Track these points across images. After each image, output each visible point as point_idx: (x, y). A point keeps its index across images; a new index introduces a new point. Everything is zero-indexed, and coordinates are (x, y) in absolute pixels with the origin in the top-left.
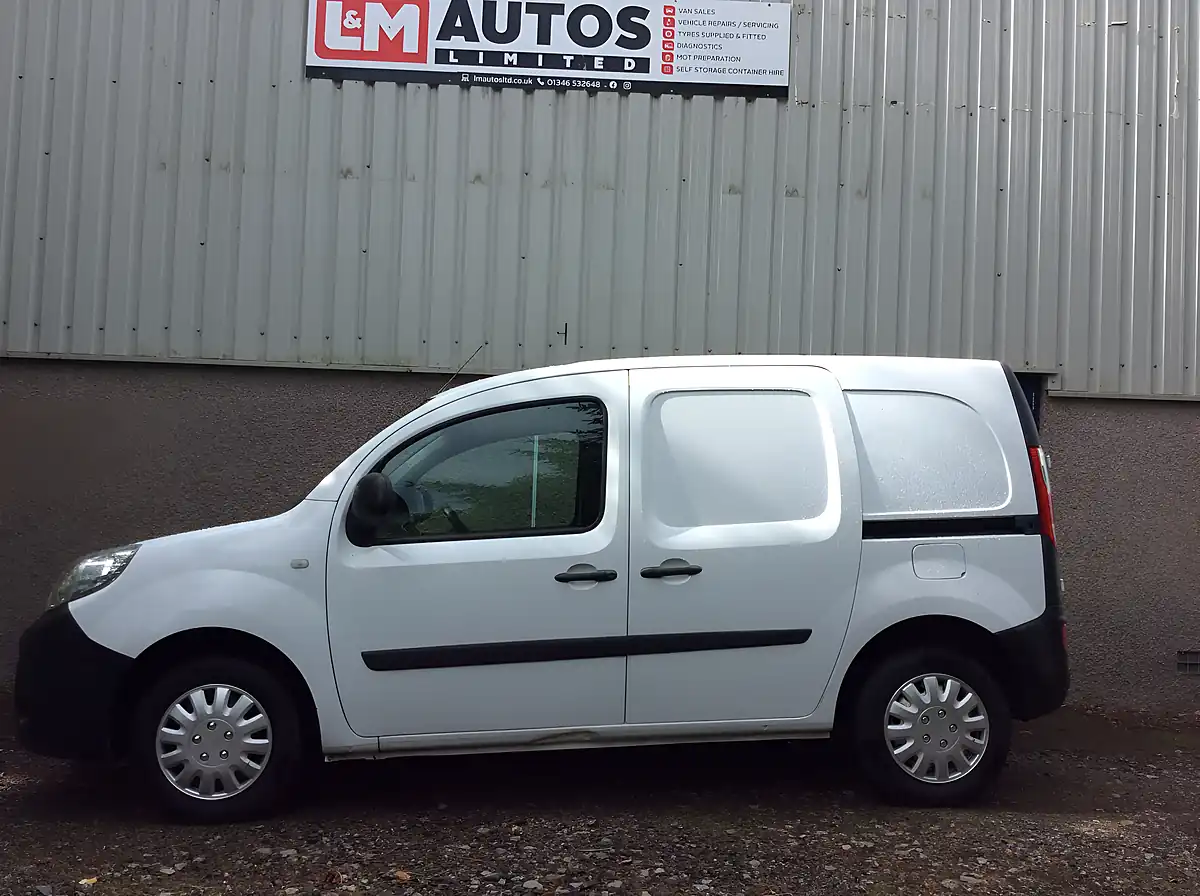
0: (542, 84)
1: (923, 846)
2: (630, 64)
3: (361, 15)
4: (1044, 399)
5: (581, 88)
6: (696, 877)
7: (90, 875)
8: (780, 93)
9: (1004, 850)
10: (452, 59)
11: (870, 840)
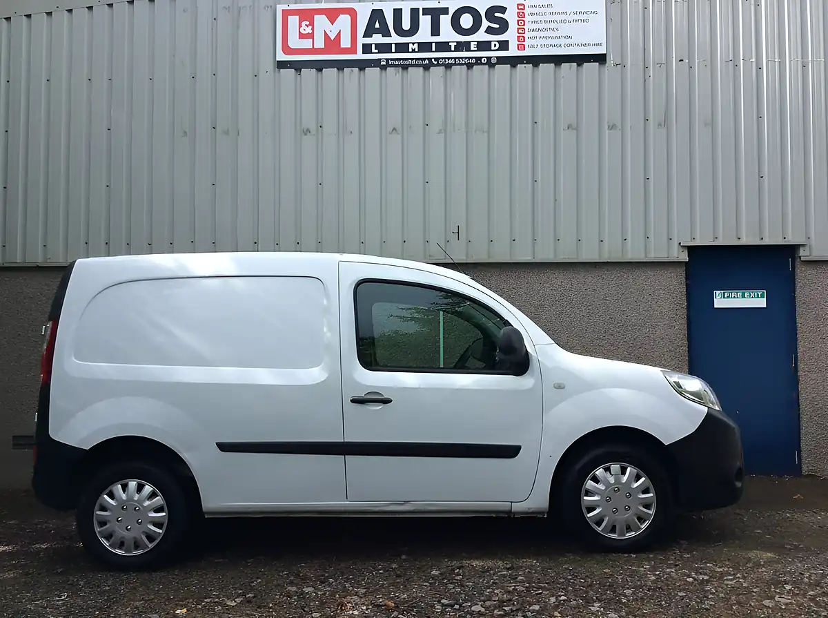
0: (436, 63)
1: (744, 578)
2: (495, 45)
3: (312, 24)
4: (798, 263)
5: (462, 64)
6: (589, 602)
7: (182, 607)
8: (601, 59)
9: (802, 579)
10: (374, 50)
11: (705, 574)
